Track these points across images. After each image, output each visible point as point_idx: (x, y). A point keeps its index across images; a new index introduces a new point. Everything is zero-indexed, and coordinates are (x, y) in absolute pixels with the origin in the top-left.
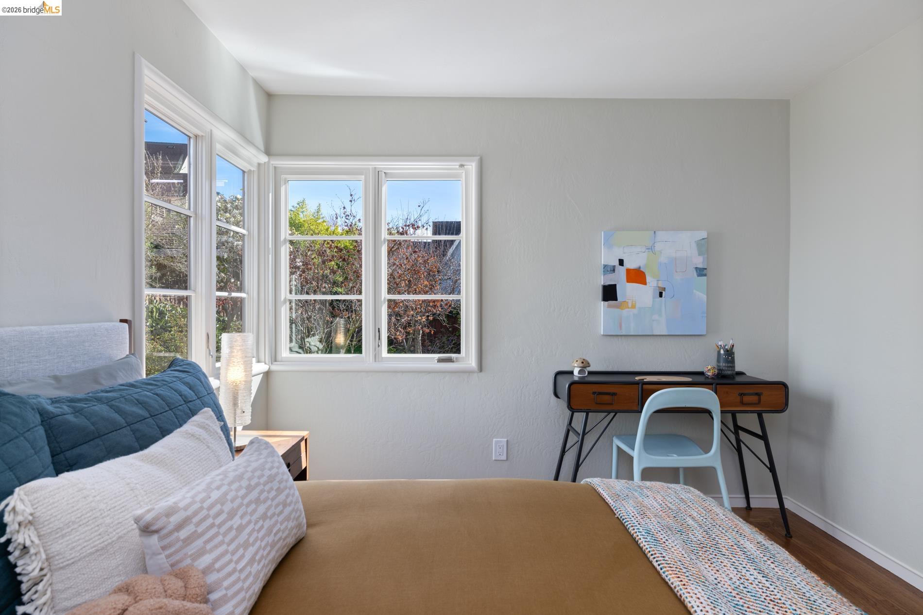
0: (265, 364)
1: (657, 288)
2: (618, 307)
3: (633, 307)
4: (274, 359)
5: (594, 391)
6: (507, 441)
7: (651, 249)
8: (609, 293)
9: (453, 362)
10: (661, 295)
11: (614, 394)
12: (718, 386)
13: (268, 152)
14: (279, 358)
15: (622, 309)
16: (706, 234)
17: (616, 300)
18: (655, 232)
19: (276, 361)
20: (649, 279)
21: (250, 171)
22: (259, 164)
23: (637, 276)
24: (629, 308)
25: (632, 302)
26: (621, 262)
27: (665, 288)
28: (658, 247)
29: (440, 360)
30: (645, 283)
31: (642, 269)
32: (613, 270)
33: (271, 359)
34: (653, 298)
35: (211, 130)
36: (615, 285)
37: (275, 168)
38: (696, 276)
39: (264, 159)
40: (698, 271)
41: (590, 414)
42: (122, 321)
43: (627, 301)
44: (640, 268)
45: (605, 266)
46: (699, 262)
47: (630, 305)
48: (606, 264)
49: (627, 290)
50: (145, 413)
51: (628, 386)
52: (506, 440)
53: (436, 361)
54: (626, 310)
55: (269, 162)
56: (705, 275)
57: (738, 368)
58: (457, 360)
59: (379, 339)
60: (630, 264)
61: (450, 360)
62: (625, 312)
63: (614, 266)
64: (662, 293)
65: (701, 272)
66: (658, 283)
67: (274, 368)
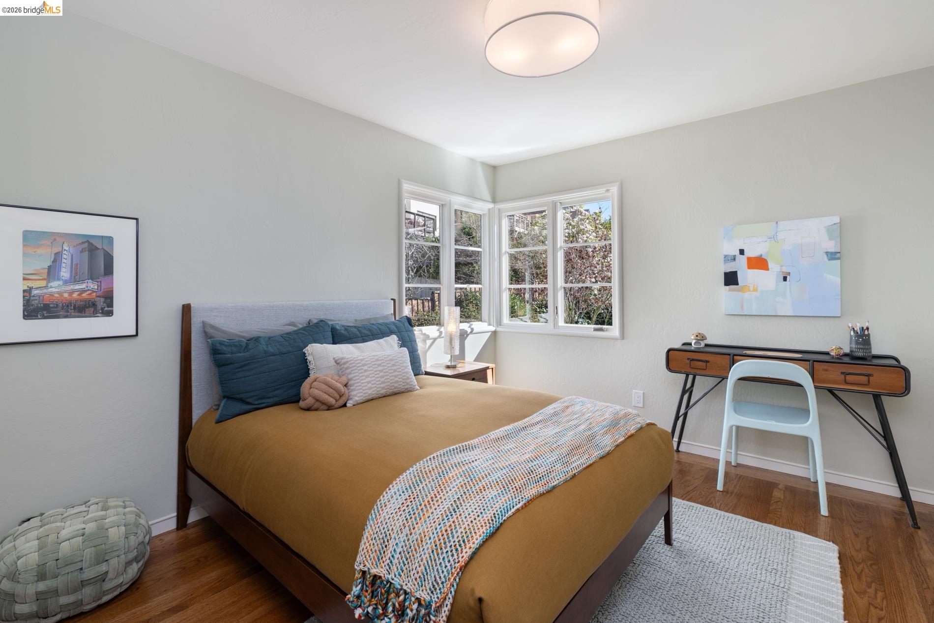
0: (493, 326)
1: (781, 273)
2: (739, 290)
3: (755, 290)
4: (499, 323)
5: (689, 357)
6: (644, 393)
7: (773, 238)
8: (731, 279)
9: (604, 331)
10: (785, 279)
11: (707, 362)
12: (814, 363)
13: (494, 201)
14: (502, 324)
15: (744, 292)
16: (839, 219)
17: (738, 284)
18: (777, 223)
19: (500, 325)
20: (770, 265)
21: (484, 214)
22: (489, 209)
23: (759, 263)
24: (750, 291)
25: (754, 286)
26: (742, 252)
27: (790, 273)
28: (780, 235)
29: (596, 330)
30: (767, 269)
31: (763, 257)
32: (734, 258)
33: (497, 324)
34: (777, 282)
35: (450, 200)
36: (736, 272)
37: (499, 209)
38: (827, 260)
39: (491, 206)
40: (829, 255)
41: (697, 377)
42: (392, 299)
43: (749, 285)
44: (761, 255)
45: (726, 256)
46: (831, 247)
47: (752, 289)
48: (726, 254)
49: (747, 276)
50: (369, 333)
51: (719, 356)
52: (642, 392)
53: (593, 330)
54: (747, 293)
55: (494, 207)
56: (839, 259)
57: (875, 351)
58: (607, 330)
59: (557, 313)
60: (750, 253)
61: (601, 330)
62: (747, 295)
63: (735, 256)
64: (787, 277)
65: (832, 256)
66: (781, 269)
67: (499, 329)
